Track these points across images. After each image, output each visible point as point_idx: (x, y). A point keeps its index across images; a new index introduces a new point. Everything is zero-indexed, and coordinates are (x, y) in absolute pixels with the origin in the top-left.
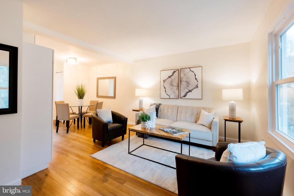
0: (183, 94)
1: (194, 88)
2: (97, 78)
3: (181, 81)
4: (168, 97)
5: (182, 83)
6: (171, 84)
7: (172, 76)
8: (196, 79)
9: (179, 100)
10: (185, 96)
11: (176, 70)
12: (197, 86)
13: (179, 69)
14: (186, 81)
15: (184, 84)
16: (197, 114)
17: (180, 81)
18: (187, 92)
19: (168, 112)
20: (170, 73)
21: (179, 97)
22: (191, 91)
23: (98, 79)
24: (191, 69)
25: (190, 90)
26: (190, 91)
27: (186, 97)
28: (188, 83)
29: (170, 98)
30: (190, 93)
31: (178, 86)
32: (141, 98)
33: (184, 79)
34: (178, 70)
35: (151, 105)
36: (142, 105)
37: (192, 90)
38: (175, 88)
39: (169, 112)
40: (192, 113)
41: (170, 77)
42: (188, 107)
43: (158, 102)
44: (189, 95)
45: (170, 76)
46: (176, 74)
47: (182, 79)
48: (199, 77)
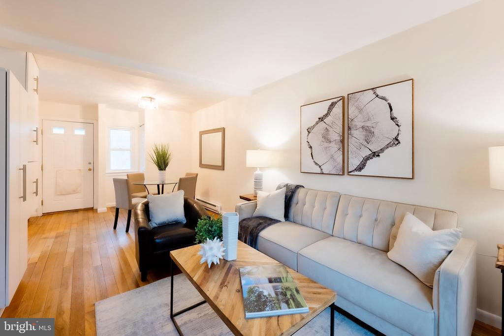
0: (354, 162)
1: (388, 146)
2: (200, 132)
3: (349, 128)
4: (318, 170)
5: (353, 132)
6: (326, 138)
7: (327, 115)
8: (392, 119)
9: (346, 178)
10: (360, 168)
11: (335, 100)
12: (397, 140)
13: (346, 96)
14: (363, 127)
15: (357, 134)
16: (393, 225)
17: (347, 127)
18: (367, 159)
19: (314, 207)
20: (323, 109)
21: (344, 171)
22: (378, 156)
23: (202, 133)
24: (378, 91)
25: (374, 152)
26: (375, 154)
27: (363, 172)
28: (369, 132)
29: (323, 173)
30: (375, 159)
31: (343, 141)
32: (258, 172)
33: (358, 122)
34: (343, 98)
35: (279, 188)
36: (261, 186)
37: (382, 150)
38: (335, 147)
39: (316, 207)
40: (376, 220)
41: (321, 119)
42: (364, 201)
43: (293, 182)
44: (372, 166)
45: (321, 115)
46: (338, 109)
47: (354, 123)
48: (402, 112)
